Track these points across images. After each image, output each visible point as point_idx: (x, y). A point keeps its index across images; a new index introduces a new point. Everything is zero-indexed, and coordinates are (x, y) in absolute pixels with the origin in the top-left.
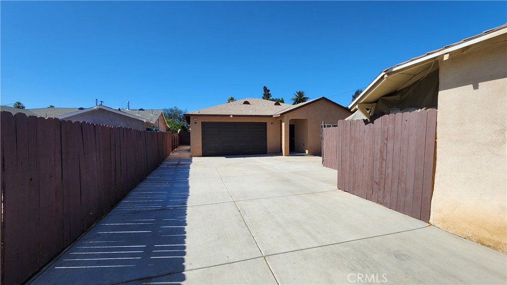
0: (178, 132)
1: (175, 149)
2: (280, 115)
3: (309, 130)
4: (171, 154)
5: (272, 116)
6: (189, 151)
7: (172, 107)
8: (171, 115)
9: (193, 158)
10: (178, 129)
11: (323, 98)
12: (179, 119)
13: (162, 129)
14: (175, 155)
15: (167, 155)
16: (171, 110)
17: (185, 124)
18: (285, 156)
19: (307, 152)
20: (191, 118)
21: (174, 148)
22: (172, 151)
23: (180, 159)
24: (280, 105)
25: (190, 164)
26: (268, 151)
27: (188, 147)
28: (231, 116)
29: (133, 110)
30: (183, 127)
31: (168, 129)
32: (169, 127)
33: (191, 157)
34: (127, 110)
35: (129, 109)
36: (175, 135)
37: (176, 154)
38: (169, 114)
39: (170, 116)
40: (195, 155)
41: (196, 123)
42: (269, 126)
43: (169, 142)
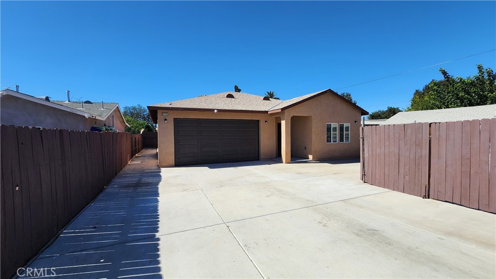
0: (141, 133)
1: (137, 155)
2: (280, 111)
3: (313, 130)
4: (129, 163)
5: (268, 112)
6: (156, 156)
7: (136, 105)
8: (134, 114)
9: (163, 170)
10: (141, 129)
11: (330, 91)
12: (142, 118)
13: (118, 128)
14: (135, 163)
15: (123, 164)
16: (134, 108)
17: (150, 123)
18: (286, 163)
19: (311, 157)
20: (159, 112)
21: (133, 153)
22: (132, 157)
23: (143, 173)
24: (269, 100)
25: (157, 184)
26: (262, 156)
27: (153, 151)
28: (216, 111)
29: (76, 102)
30: (147, 127)
31: (129, 129)
32: (129, 126)
33: (159, 167)
34: (67, 102)
35: (69, 101)
36: (137, 136)
37: (137, 164)
38: (131, 113)
39: (132, 115)
40: (164, 164)
41: (166, 120)
42: (262, 125)
43: (126, 146)
